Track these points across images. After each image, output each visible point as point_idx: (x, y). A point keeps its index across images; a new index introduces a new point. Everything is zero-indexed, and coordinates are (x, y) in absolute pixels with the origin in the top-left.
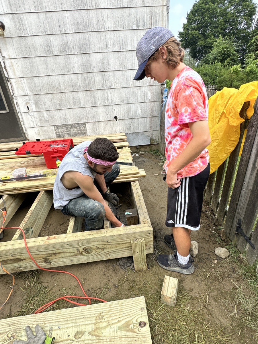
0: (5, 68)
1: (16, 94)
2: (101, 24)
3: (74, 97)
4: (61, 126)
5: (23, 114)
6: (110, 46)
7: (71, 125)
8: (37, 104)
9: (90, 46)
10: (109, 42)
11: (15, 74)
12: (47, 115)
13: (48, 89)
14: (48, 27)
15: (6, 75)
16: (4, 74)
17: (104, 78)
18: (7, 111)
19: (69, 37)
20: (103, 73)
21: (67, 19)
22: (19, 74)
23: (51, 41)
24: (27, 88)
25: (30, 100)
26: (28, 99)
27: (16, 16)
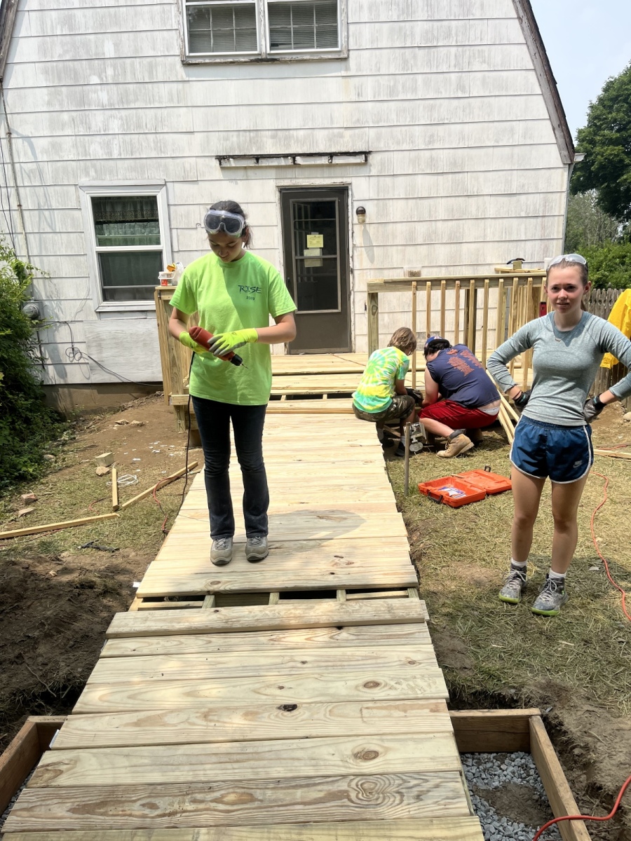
0: (352, 257)
1: (356, 289)
2: (481, 210)
5: (356, 315)
6: (489, 235)
9: (463, 234)
10: (489, 230)
11: (361, 265)
12: (389, 318)
14: (416, 213)
15: (351, 265)
16: (349, 264)
18: (339, 310)
21: (441, 205)
22: (366, 265)
23: (417, 228)
27: (381, 202)
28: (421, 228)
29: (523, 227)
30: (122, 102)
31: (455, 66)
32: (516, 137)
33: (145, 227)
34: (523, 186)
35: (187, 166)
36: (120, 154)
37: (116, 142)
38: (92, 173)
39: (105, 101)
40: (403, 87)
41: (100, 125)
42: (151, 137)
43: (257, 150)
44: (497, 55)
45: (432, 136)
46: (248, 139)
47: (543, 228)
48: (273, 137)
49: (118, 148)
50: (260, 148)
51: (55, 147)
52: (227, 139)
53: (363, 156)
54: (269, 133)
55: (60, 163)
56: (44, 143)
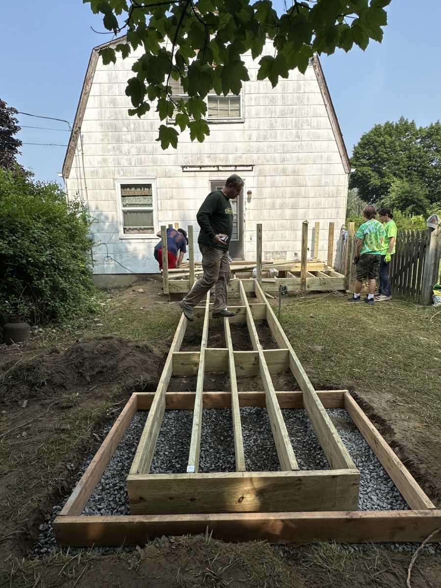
0: (245, 214)
2: (307, 194)
3: (282, 234)
4: (269, 252)
5: (246, 243)
6: (310, 205)
7: (277, 252)
9: (298, 205)
10: (311, 203)
11: (249, 218)
13: (266, 228)
14: (276, 194)
15: (244, 218)
18: (238, 240)
19: (287, 199)
21: (287, 190)
22: (252, 218)
23: (276, 201)
25: (254, 233)
27: (259, 189)
28: (278, 201)
29: (327, 202)
30: (138, 141)
31: (295, 127)
32: (323, 160)
33: (145, 198)
34: (327, 182)
35: (167, 170)
36: (135, 164)
37: (134, 158)
38: (122, 173)
39: (130, 140)
40: (270, 136)
41: (127, 151)
42: (150, 156)
43: (200, 163)
44: (314, 121)
45: (284, 158)
46: (196, 158)
47: (337, 202)
48: (208, 157)
49: (134, 161)
50: (202, 162)
51: (105, 160)
52: (186, 158)
53: (251, 167)
54: (206, 155)
55: (107, 168)
56: (100, 158)
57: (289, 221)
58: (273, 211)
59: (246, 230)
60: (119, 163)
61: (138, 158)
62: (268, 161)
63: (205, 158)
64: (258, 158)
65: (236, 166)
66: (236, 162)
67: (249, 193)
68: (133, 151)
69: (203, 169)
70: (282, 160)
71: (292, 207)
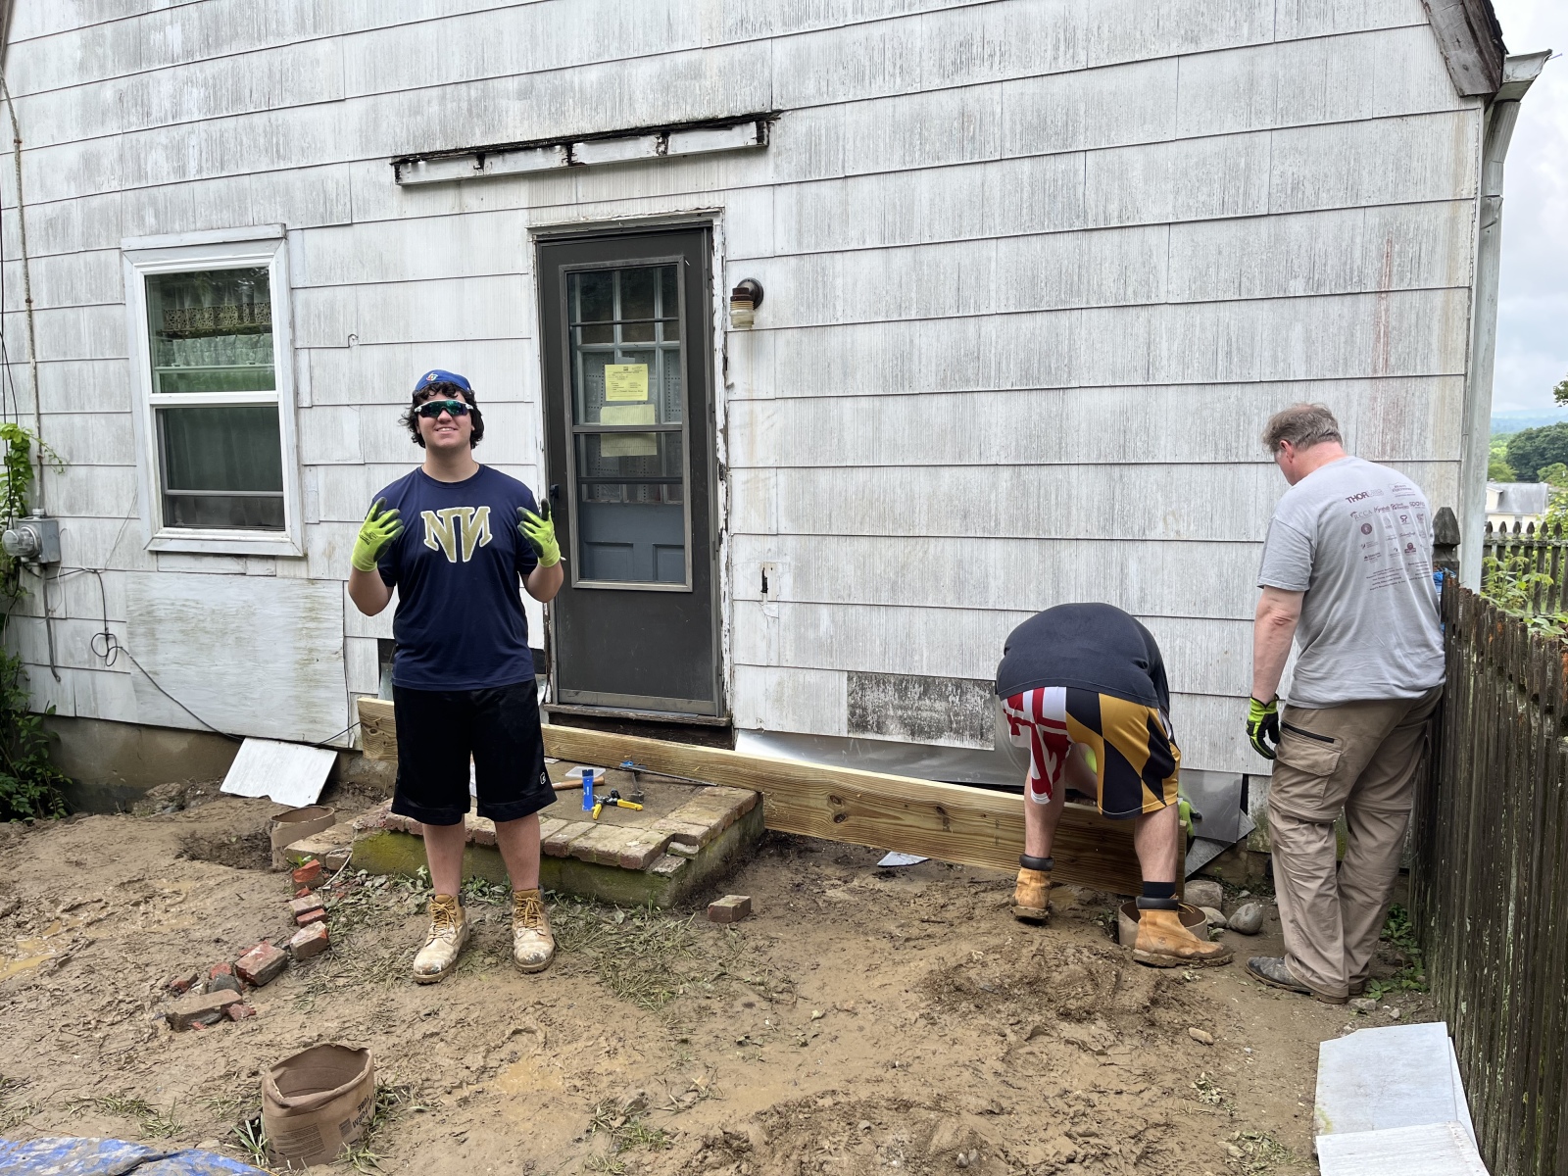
0: (725, 431)
1: (736, 525)
2: (1133, 279)
3: (961, 561)
4: (879, 680)
5: (739, 606)
6: (1165, 362)
8: (801, 575)
9: (1070, 360)
10: (1164, 345)
11: (750, 454)
12: (833, 621)
13: (859, 518)
14: (913, 295)
15: (721, 456)
16: (715, 450)
17: (1118, 492)
18: (687, 587)
19: (990, 326)
20: (1117, 468)
21: (993, 264)
22: (765, 455)
23: (916, 341)
24: (782, 508)
25: (780, 552)
26: (773, 548)
27: (808, 262)
28: (932, 343)
30: (209, 47)
36: (200, 170)
37: (194, 140)
41: (167, 104)
42: (259, 120)
43: (482, 133)
46: (464, 105)
47: (1384, 336)
48: (524, 94)
49: (197, 155)
50: (490, 129)
51: (90, 165)
52: (416, 110)
53: (753, 125)
54: (512, 85)
55: (96, 202)
56: (71, 155)
57: (1006, 473)
58: (897, 409)
59: (733, 529)
60: (141, 174)
61: (209, 138)
62: (859, 78)
63: (503, 103)
64: (800, 69)
65: (665, 131)
66: (666, 105)
67: (750, 295)
68: (193, 103)
69: (496, 166)
70: (949, 57)
71: (1026, 374)
